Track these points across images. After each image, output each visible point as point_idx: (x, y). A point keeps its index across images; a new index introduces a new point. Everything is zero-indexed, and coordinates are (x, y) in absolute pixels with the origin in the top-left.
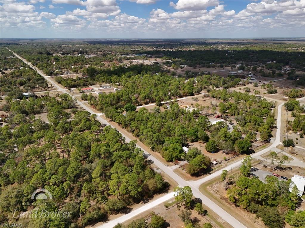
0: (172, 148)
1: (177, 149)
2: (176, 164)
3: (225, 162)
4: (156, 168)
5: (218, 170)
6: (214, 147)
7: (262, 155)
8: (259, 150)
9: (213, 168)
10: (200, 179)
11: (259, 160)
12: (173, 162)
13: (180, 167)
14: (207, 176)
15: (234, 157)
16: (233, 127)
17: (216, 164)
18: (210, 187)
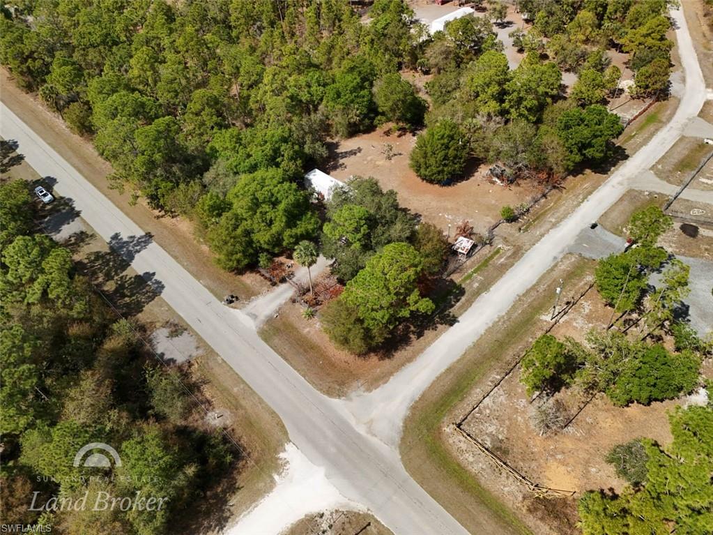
1: (275, 204)
2: (275, 280)
3: (506, 228)
4: (167, 324)
5: (485, 287)
6: (456, 157)
7: (660, 167)
8: (639, 140)
9: (457, 278)
10: (403, 365)
11: (650, 194)
12: (263, 272)
13: (294, 301)
14: (436, 337)
15: (544, 196)
16: (513, 39)
17: (469, 254)
18: (458, 426)
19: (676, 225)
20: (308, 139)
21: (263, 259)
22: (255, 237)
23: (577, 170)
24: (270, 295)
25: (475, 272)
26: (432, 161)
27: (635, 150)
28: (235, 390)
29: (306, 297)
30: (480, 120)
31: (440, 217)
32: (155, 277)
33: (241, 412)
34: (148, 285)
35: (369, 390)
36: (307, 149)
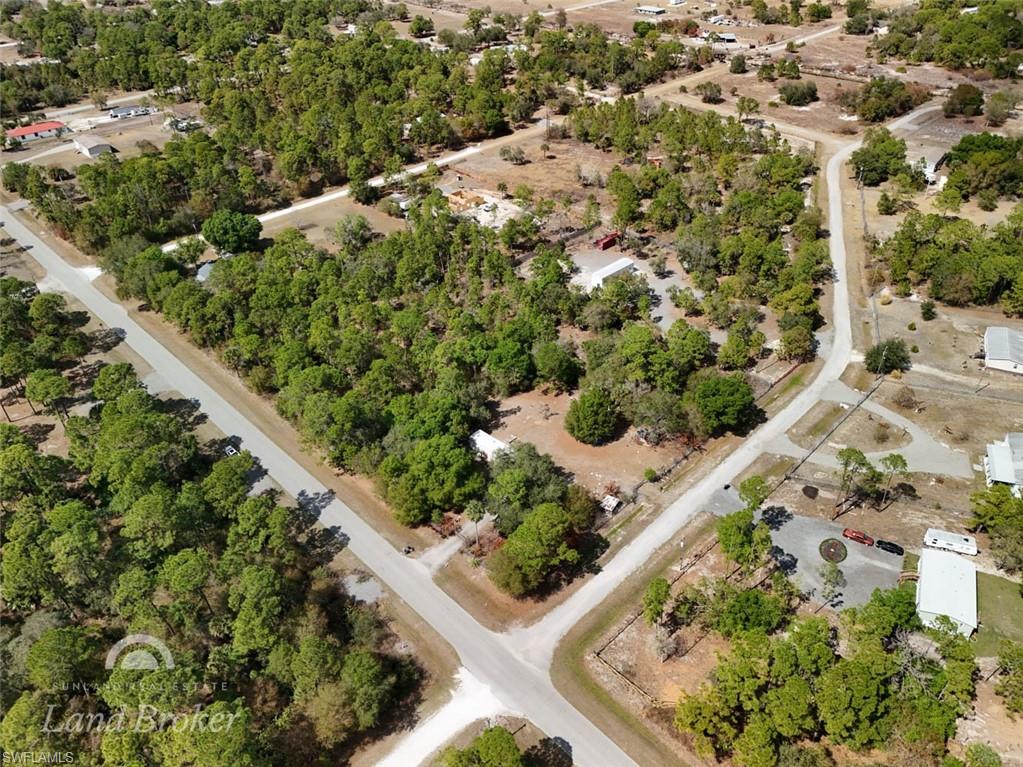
0: (424, 465)
1: (447, 466)
2: (445, 533)
3: (649, 487)
4: (355, 571)
5: (627, 541)
6: (604, 422)
7: (794, 431)
8: (779, 403)
9: (603, 533)
10: (554, 607)
11: (782, 457)
12: (434, 525)
13: (462, 552)
14: (583, 584)
15: (686, 457)
16: (669, 295)
17: (615, 511)
18: (598, 654)
19: (799, 487)
20: (474, 403)
21: (435, 515)
22: (430, 495)
23: (718, 432)
24: (441, 547)
25: (620, 527)
26: (584, 425)
27: (775, 414)
28: (416, 626)
29: (472, 549)
30: (629, 386)
31: (591, 476)
32: (341, 531)
33: (421, 643)
34: (336, 538)
35: (526, 627)
36: (472, 413)
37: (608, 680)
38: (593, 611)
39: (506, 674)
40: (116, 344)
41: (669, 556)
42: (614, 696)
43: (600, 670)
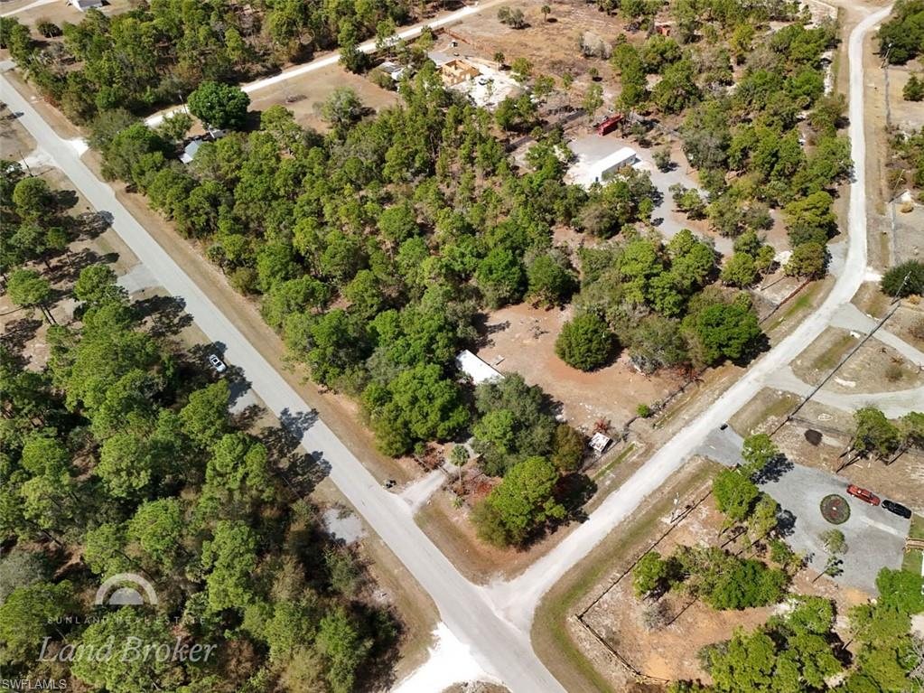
2: (428, 466)
3: (641, 424)
4: (336, 505)
5: (615, 486)
6: (598, 349)
7: (799, 362)
8: (784, 328)
9: (591, 474)
10: (537, 558)
11: (784, 393)
12: (417, 456)
13: (445, 489)
14: (568, 533)
15: (682, 389)
16: (673, 193)
17: (604, 451)
18: (580, 618)
19: (802, 431)
20: (461, 324)
21: (418, 447)
22: (413, 428)
23: (718, 362)
24: (424, 482)
25: (608, 468)
26: (576, 352)
27: (779, 341)
28: (396, 571)
29: (455, 486)
30: (626, 307)
31: (580, 406)
32: (323, 457)
33: (401, 591)
34: (317, 465)
35: (507, 580)
36: (459, 334)
37: (591, 649)
38: (577, 566)
39: (486, 635)
40: (103, 230)
41: (659, 505)
42: (596, 666)
43: (583, 635)
